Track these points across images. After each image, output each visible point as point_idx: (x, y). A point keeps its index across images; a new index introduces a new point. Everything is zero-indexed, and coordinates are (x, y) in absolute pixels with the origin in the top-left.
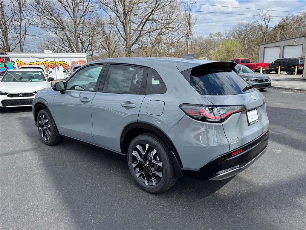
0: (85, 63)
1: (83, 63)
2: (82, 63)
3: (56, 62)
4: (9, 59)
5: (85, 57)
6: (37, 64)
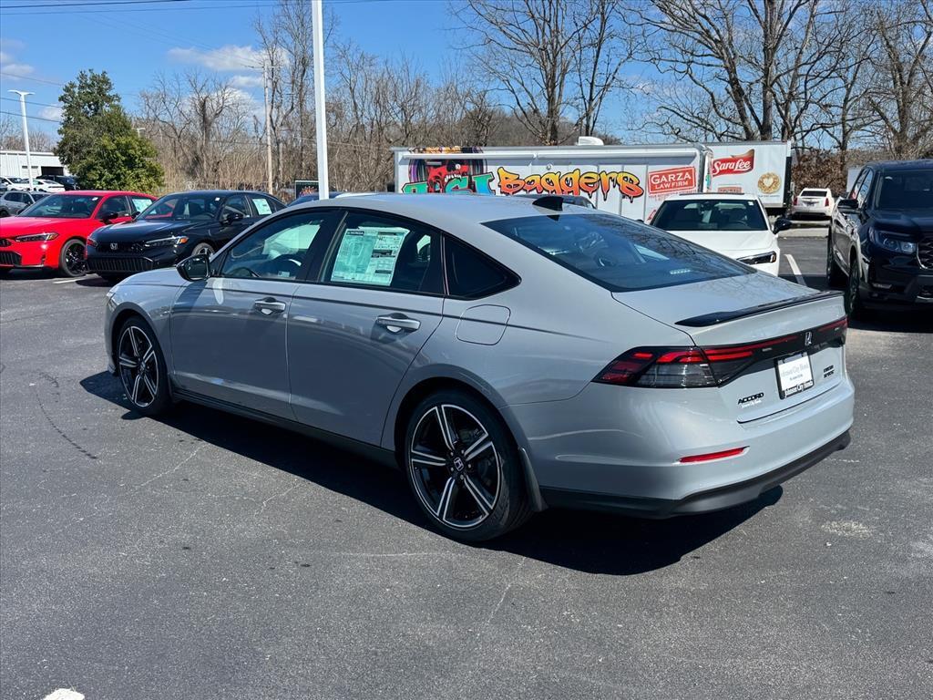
0: (691, 175)
1: (687, 175)
2: (683, 176)
3: (603, 175)
4: (482, 165)
5: (693, 157)
6: (548, 179)
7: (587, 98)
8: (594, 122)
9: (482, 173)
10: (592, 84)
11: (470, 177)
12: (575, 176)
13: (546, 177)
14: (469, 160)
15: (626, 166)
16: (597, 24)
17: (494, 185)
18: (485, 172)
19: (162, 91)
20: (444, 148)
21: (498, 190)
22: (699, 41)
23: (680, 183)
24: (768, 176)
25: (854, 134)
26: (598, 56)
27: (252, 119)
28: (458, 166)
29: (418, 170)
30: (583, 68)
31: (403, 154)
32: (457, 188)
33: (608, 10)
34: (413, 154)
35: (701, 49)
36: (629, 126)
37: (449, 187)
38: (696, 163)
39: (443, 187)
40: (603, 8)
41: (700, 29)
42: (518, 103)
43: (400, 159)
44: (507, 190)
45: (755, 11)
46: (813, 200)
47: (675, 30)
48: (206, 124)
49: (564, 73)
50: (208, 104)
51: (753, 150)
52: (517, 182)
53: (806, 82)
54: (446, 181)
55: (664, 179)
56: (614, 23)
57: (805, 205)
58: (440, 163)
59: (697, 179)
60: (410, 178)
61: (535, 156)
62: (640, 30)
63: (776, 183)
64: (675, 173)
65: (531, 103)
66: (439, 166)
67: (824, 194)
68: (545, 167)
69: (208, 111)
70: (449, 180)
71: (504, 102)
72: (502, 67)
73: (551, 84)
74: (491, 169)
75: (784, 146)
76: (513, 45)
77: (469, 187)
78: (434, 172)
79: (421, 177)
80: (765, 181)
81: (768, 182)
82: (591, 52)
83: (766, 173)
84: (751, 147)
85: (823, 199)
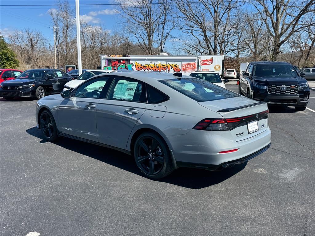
0: (195, 65)
1: (194, 65)
2: (192, 66)
4: (130, 61)
5: (196, 60)
7: (161, 40)
8: (163, 48)
10: (162, 36)
11: (126, 65)
14: (125, 59)
15: (175, 62)
16: (163, 17)
17: (134, 67)
18: (130, 63)
19: (17, 35)
20: (117, 55)
21: (135, 69)
22: (195, 23)
23: (192, 68)
24: (217, 66)
25: (241, 52)
26: (164, 27)
27: (48, 44)
28: (122, 61)
29: (109, 62)
30: (159, 31)
31: (103, 57)
32: (121, 68)
33: (167, 13)
34: (107, 57)
35: (195, 26)
36: (174, 50)
37: (119, 68)
38: (196, 62)
39: (117, 68)
40: (165, 12)
41: (195, 19)
42: (139, 41)
43: (102, 58)
44: (138, 69)
45: (212, 14)
46: (230, 73)
47: (188, 20)
48: (32, 46)
49: (153, 32)
50: (33, 39)
51: (212, 58)
53: (227, 37)
54: (118, 66)
55: (187, 66)
56: (169, 17)
57: (228, 74)
59: (197, 66)
60: (106, 65)
61: (147, 59)
62: (177, 19)
63: (219, 68)
64: (190, 64)
65: (143, 41)
66: (115, 61)
67: (233, 71)
68: (150, 62)
69: (33, 42)
71: (134, 41)
72: (134, 30)
73: (149, 35)
74: (133, 62)
75: (222, 56)
76: (137, 23)
77: (126, 68)
78: (114, 63)
79: (110, 65)
80: (216, 67)
81: (217, 67)
82: (162, 26)
83: (216, 65)
84: (212, 57)
85: (233, 73)
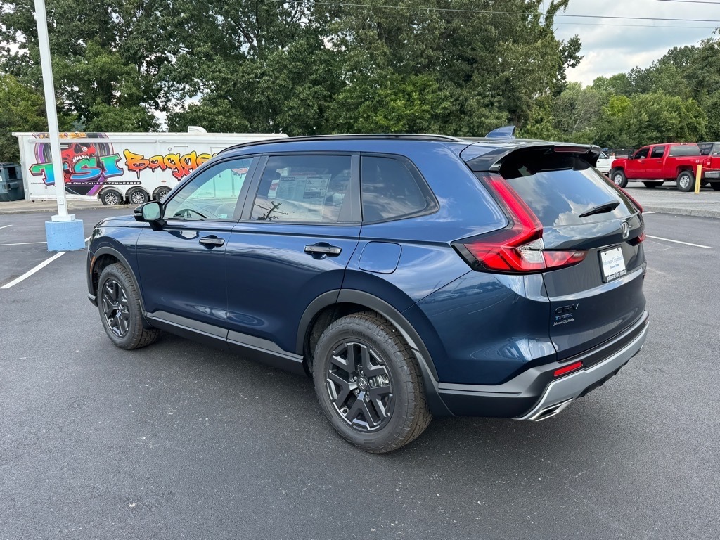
4: (108, 147)
6: (168, 159)
9: (109, 154)
11: (98, 158)
12: (193, 157)
13: (168, 157)
14: (95, 144)
17: (121, 164)
18: (111, 153)
20: (69, 133)
21: (126, 168)
28: (85, 149)
29: (47, 152)
31: (28, 139)
32: (86, 167)
34: (38, 138)
44: (134, 168)
52: (143, 161)
54: (74, 161)
58: (66, 146)
60: (38, 159)
61: (157, 140)
66: (67, 149)
70: (78, 161)
74: (117, 150)
77: (98, 166)
79: (49, 158)
